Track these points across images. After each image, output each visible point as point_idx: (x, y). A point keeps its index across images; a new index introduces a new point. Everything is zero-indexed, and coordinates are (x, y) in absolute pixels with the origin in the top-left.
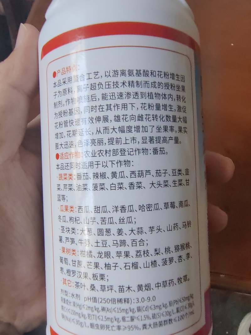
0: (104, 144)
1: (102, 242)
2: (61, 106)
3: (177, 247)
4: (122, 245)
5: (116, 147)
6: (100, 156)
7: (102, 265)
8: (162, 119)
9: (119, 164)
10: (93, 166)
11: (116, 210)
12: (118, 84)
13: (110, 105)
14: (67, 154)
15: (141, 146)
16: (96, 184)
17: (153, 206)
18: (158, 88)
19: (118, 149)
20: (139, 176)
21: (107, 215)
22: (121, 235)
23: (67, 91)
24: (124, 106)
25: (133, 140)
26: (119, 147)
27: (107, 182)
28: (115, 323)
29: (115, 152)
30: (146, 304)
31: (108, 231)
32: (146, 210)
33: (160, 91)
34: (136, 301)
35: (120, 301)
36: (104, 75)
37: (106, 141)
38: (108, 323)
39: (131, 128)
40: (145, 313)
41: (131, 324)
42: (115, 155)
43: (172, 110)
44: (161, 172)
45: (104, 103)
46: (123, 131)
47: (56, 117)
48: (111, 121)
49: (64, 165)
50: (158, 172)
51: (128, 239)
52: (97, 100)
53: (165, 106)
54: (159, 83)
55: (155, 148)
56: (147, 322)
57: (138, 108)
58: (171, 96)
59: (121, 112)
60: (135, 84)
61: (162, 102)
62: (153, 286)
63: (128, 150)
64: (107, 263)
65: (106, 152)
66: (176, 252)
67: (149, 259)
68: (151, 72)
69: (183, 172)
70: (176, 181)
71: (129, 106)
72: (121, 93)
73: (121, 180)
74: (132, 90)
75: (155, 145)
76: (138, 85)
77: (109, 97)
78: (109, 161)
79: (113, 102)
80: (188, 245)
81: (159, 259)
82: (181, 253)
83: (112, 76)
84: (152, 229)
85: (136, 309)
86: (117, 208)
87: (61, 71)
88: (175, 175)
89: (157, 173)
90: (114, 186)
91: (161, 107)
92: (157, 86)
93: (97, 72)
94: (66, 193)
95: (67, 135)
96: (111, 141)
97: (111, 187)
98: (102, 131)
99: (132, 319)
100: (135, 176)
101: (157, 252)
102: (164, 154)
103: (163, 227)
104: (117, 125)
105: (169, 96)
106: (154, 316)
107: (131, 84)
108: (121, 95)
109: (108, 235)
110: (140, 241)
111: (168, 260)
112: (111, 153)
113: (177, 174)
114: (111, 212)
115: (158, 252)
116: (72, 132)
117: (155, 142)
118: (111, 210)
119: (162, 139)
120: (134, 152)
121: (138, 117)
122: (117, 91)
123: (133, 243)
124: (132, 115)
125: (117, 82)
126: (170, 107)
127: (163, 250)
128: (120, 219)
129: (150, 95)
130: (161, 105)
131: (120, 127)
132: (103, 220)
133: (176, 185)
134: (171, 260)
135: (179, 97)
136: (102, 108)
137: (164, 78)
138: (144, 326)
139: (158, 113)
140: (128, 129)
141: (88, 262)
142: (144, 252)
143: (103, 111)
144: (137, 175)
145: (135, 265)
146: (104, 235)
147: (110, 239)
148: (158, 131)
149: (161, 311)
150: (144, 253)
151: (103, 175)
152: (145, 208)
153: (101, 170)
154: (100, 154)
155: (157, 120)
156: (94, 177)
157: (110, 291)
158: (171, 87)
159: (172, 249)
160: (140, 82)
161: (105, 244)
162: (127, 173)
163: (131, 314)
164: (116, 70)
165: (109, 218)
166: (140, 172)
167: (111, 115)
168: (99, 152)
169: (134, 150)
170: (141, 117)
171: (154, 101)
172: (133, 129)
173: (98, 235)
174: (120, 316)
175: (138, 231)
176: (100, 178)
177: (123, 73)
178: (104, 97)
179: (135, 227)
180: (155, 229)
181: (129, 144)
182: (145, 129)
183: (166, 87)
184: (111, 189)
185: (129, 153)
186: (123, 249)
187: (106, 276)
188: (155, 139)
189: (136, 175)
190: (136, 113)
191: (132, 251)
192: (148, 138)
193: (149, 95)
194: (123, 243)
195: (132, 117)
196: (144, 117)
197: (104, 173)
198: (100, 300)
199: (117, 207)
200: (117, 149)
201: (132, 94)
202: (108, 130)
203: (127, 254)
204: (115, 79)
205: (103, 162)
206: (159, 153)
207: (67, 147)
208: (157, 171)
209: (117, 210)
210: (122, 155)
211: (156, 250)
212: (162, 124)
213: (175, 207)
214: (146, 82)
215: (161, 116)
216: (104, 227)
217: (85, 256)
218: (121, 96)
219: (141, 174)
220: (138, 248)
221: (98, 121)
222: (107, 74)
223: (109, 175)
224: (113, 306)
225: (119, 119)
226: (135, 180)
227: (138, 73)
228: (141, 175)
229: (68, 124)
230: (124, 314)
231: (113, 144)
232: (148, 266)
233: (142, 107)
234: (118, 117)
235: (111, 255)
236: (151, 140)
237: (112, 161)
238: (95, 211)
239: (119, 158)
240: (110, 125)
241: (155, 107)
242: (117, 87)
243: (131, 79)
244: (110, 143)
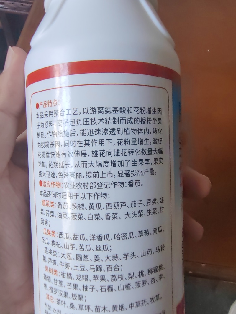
0: (82, 177)
1: (81, 266)
2: (43, 137)
3: (150, 270)
4: (98, 270)
5: (93, 180)
6: (78, 188)
7: (80, 286)
8: (138, 153)
9: (96, 196)
10: (72, 197)
11: (93, 238)
12: (96, 121)
13: (88, 141)
14: (49, 183)
15: (117, 180)
16: (75, 214)
17: (128, 235)
18: (135, 123)
19: (95, 183)
20: (115, 207)
21: (85, 243)
22: (97, 260)
23: (49, 124)
24: (102, 142)
25: (110, 174)
26: (96, 180)
27: (85, 213)
29: (92, 185)
31: (86, 257)
32: (121, 238)
33: (136, 126)
36: (82, 112)
37: (84, 174)
39: (108, 163)
42: (93, 188)
43: (148, 143)
44: (136, 203)
45: (83, 138)
46: (100, 166)
47: (39, 147)
48: (89, 155)
49: (47, 192)
50: (133, 203)
51: (104, 265)
52: (76, 135)
53: (141, 140)
54: (135, 118)
55: (131, 181)
57: (114, 144)
58: (147, 130)
59: (98, 148)
60: (112, 121)
61: (137, 136)
62: (127, 306)
63: (105, 183)
64: (85, 285)
65: (84, 185)
66: (149, 275)
67: (124, 283)
68: (128, 108)
69: (158, 200)
70: (151, 210)
71: (106, 142)
72: (98, 129)
73: (98, 211)
74: (109, 127)
75: (131, 178)
76: (115, 121)
77: (87, 134)
78: (87, 193)
79: (91, 138)
80: (161, 267)
81: (133, 282)
82: (154, 275)
83: (90, 113)
84: (126, 255)
86: (94, 237)
87: (43, 104)
88: (150, 205)
89: (132, 204)
90: (91, 216)
91: (137, 142)
92: (133, 121)
93: (76, 109)
94: (49, 218)
95: (49, 165)
96: (89, 174)
97: (88, 217)
98: (80, 165)
100: (111, 208)
101: (131, 276)
102: (139, 186)
104: (94, 160)
105: (145, 130)
107: (108, 121)
108: (98, 131)
109: (85, 260)
110: (115, 267)
111: (141, 282)
112: (89, 186)
113: (151, 203)
114: (89, 240)
115: (132, 276)
116: (53, 163)
117: (131, 175)
118: (89, 239)
119: (137, 172)
120: (111, 186)
121: (115, 152)
122: (95, 127)
123: (109, 268)
124: (109, 151)
125: (95, 119)
126: (146, 141)
127: (136, 274)
128: (97, 247)
129: (127, 131)
130: (137, 140)
131: (97, 162)
132: (81, 246)
133: (150, 214)
134: (144, 282)
135: (155, 130)
136: (81, 144)
137: (140, 113)
139: (134, 147)
140: (105, 164)
141: (68, 283)
142: (119, 276)
143: (81, 146)
145: (110, 288)
146: (82, 260)
147: (87, 264)
148: (134, 164)
150: (119, 277)
151: (81, 206)
152: (120, 237)
153: (79, 201)
154: (79, 187)
155: (132, 154)
156: (73, 207)
157: (88, 310)
158: (148, 122)
159: (146, 272)
160: (116, 119)
161: (83, 268)
162: (104, 205)
164: (94, 108)
165: (86, 245)
166: (116, 204)
167: (89, 150)
168: (78, 184)
169: (110, 183)
170: (117, 152)
171: (130, 137)
172: (110, 164)
173: (77, 260)
175: (114, 258)
176: (78, 208)
177: (101, 110)
178: (83, 133)
179: (110, 254)
180: (130, 255)
181: (106, 177)
182: (121, 163)
183: (142, 122)
184: (89, 220)
185: (106, 186)
186: (99, 274)
187: (84, 297)
188: (131, 173)
189: (112, 207)
190: (113, 148)
191: (108, 276)
192: (124, 172)
193: (125, 131)
194: (100, 268)
195: (109, 153)
196: (121, 152)
197: (82, 204)
200: (94, 183)
201: (109, 130)
202: (86, 164)
203: (103, 279)
204: (93, 116)
205: (82, 194)
206: (134, 185)
207: (49, 177)
208: (132, 202)
209: (94, 238)
210: (99, 188)
211: (130, 274)
212: (137, 158)
213: (148, 235)
214: (123, 119)
215: (137, 150)
216: (83, 253)
217: (65, 277)
218: (99, 132)
219: (117, 205)
220: (113, 273)
221: (76, 155)
222: (86, 111)
223: (87, 206)
225: (97, 155)
226: (111, 212)
227: (115, 110)
228: (117, 207)
229: (50, 155)
231: (91, 177)
232: (122, 289)
233: (118, 143)
234: (96, 152)
235: (89, 278)
236: (127, 174)
237: (90, 193)
238: (74, 238)
239: (96, 190)
240: (88, 160)
241: (131, 142)
242: (95, 123)
243: (108, 116)
244: (88, 176)
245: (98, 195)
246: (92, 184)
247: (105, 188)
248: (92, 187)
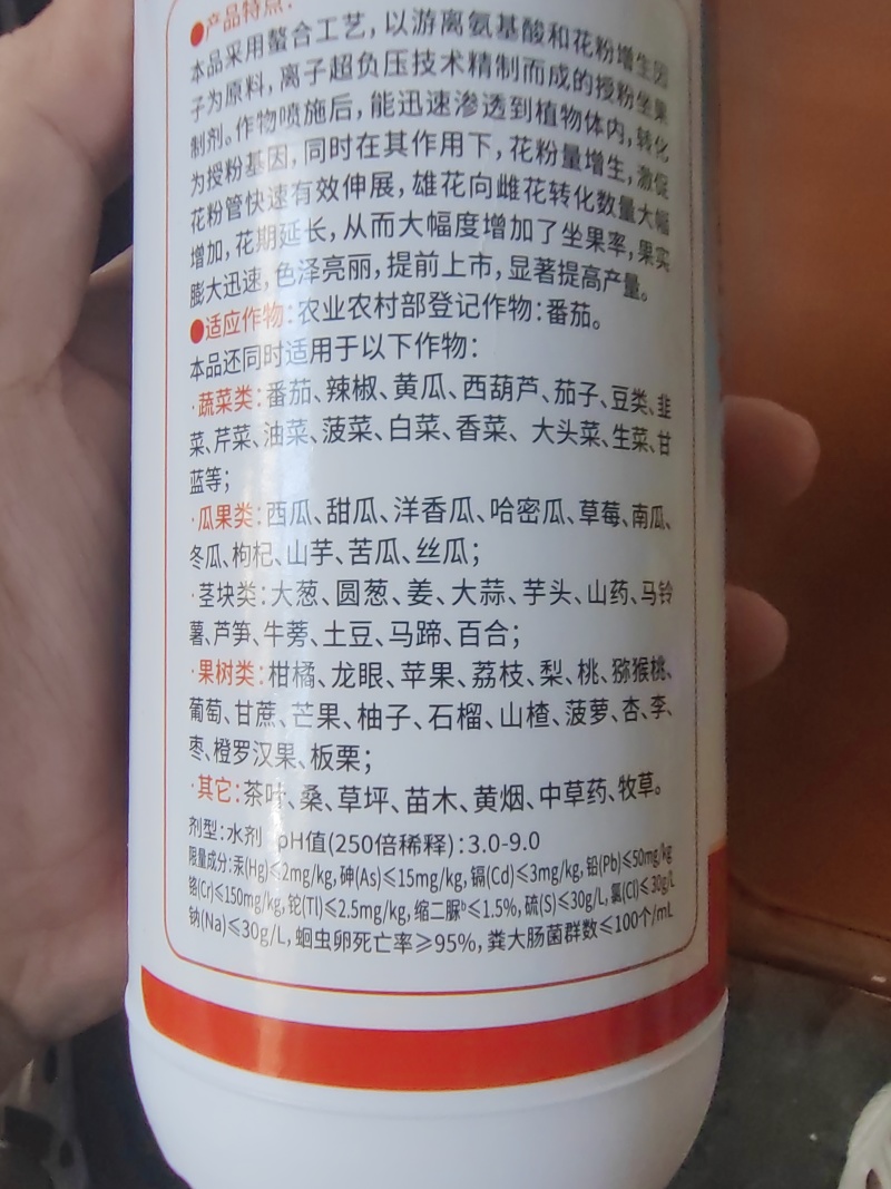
0: (373, 274)
1: (354, 628)
2: (218, 144)
3: (620, 666)
4: (425, 639)
5: (415, 284)
6: (354, 318)
7: (349, 713)
8: (584, 201)
9: (425, 347)
10: (329, 352)
11: (407, 512)
12: (433, 61)
13: (402, 134)
14: (235, 317)
15: (506, 288)
16: (339, 419)
17: (542, 507)
18: (575, 88)
19: (423, 294)
20: (498, 395)
21: (374, 532)
22: (422, 601)
23: (244, 89)
24: (452, 140)
25: (481, 263)
26: (427, 285)
27: (380, 412)
28: (391, 927)
29: (412, 304)
30: (504, 858)
31: (376, 588)
32: (516, 518)
33: (582, 102)
34: (468, 844)
35: (410, 843)
36: (381, 27)
37: (380, 262)
38: (365, 924)
39: (474, 221)
40: (501, 891)
41: (446, 927)
42: (412, 315)
43: (620, 175)
44: (573, 390)
45: (379, 127)
46: (444, 231)
47: (198, 189)
49: (222, 357)
50: (565, 386)
51: (449, 618)
52: (354, 114)
53: (596, 159)
54: (577, 72)
55: (558, 301)
56: (507, 924)
57: (499, 153)
58: (619, 127)
59: (438, 163)
60: (494, 67)
61: (584, 141)
62: (531, 795)
63: (459, 298)
64: (368, 706)
65: (380, 304)
66: (616, 684)
67: (523, 697)
68: (551, 28)
70: (627, 431)
71: (470, 144)
72: (442, 93)
73: (429, 406)
75: (557, 291)
76: (503, 69)
77: (397, 108)
78: (390, 335)
79: (411, 126)
80: (658, 666)
81: (557, 699)
82: (631, 688)
84: (534, 587)
85: (467, 876)
86: (413, 505)
88: (622, 409)
89: (559, 389)
90: (405, 424)
91: (583, 161)
92: (570, 81)
93: (358, 15)
94: (226, 457)
95: (239, 246)
96: (398, 264)
97: (392, 429)
98: (367, 227)
99: (453, 912)
100: (481, 394)
101: (550, 671)
102: (588, 325)
103: (577, 588)
104: (423, 207)
105: (612, 126)
106: (532, 904)
107: (479, 63)
108: (441, 101)
109: (375, 602)
110: (490, 629)
111: (587, 705)
112: (399, 308)
113: (629, 406)
114: (391, 518)
115: (553, 673)
116: (254, 236)
117: (557, 279)
118: (391, 514)
119: (581, 272)
120: (482, 308)
121: (501, 184)
122: (427, 85)
123: (466, 633)
124: (479, 176)
125: (428, 54)
126: (613, 164)
127: (570, 670)
128: (423, 546)
129: (546, 112)
130: (582, 151)
131: (432, 216)
132: (360, 548)
133: (625, 444)
134: (599, 708)
135: (646, 138)
136: (372, 146)
137: (595, 57)
138: (496, 939)
139: (573, 179)
140: (462, 224)
141: (297, 707)
142: (504, 667)
143: (372, 156)
144: (489, 389)
145: (471, 715)
146: (362, 602)
147: (381, 620)
148: (569, 241)
149: (559, 890)
150: (505, 673)
151: (365, 387)
152: (514, 511)
153: (357, 367)
154: (358, 311)
155: (565, 203)
156: (332, 394)
157: (377, 805)
158: (620, 97)
159: (605, 669)
160: (510, 62)
161: (361, 635)
162: (454, 381)
163: (448, 893)
164: (426, 11)
165: (380, 542)
166: (501, 381)
167: (403, 169)
168: (354, 301)
169: (481, 300)
170: (510, 185)
171: (560, 136)
172: (480, 226)
173: (339, 605)
174: (408, 897)
175: (487, 593)
176: (353, 397)
177: (452, 22)
178: (380, 105)
179: (475, 577)
180: (547, 589)
181: (464, 275)
182: (522, 229)
183: (602, 91)
184: (393, 438)
185: (464, 310)
186: (427, 655)
187: (361, 752)
188: (558, 270)
189: (484, 390)
190: (495, 169)
191: (463, 662)
192: (533, 264)
193: (540, 111)
194: (430, 632)
195: (479, 184)
196: (522, 186)
197: (370, 378)
198: (337, 842)
199: (413, 502)
200: (418, 294)
201: (481, 100)
202: (389, 223)
203: (442, 674)
204: (422, 43)
205: (368, 339)
206: (569, 318)
207: (236, 291)
208: (561, 382)
209: (413, 512)
210: (437, 316)
211: (546, 667)
212: (585, 220)
213: (617, 523)
214: (533, 64)
215: (582, 190)
216: (363, 574)
217: (286, 685)
218: (442, 104)
219: (503, 388)
220: (484, 653)
221: (353, 191)
222: (395, 23)
223: (386, 384)
224: (386, 863)
225: (432, 188)
226: (481, 409)
227: (507, 27)
228: (505, 393)
229: (243, 208)
230: (423, 892)
231: (407, 273)
232: (516, 721)
233: (514, 149)
234: (429, 177)
235: (385, 675)
236: (543, 271)
237: (400, 336)
238: (332, 518)
239: (426, 324)
240: (398, 206)
241: (560, 157)
242: (428, 70)
243: (480, 45)
244: (395, 269)
245: (433, 341)
246: (409, 299)
247: (461, 314)
248: (408, 312)
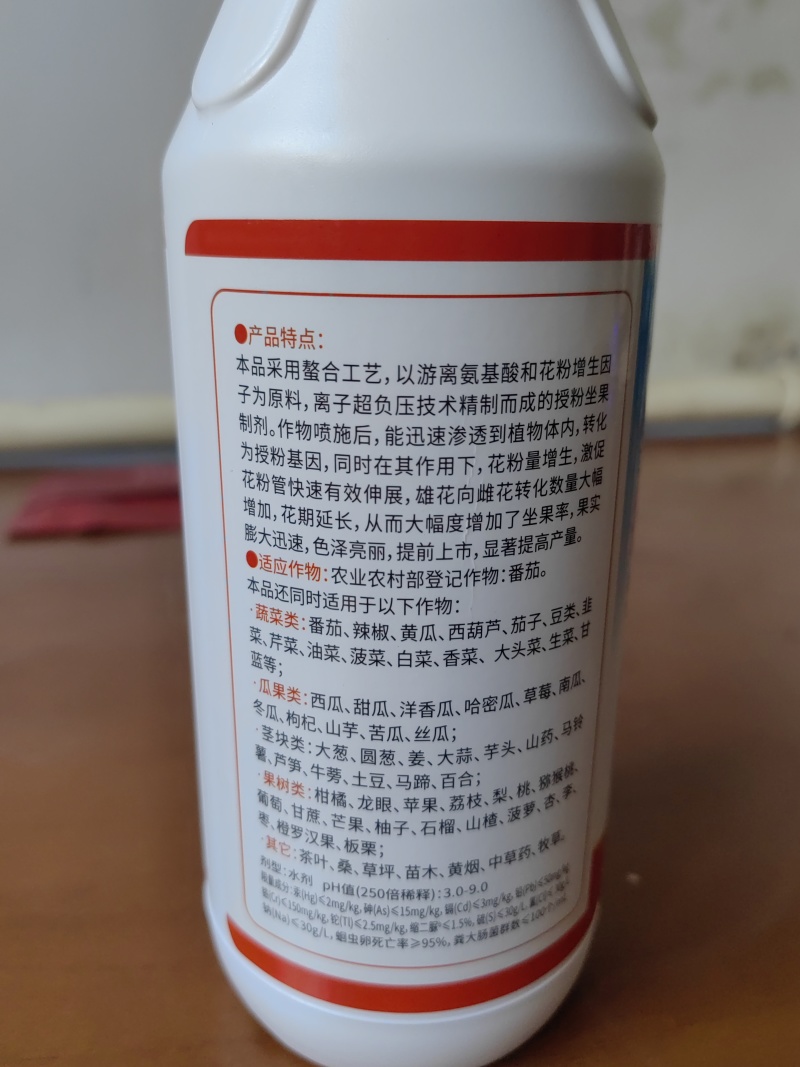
0: (387, 558)
1: (372, 778)
3: (545, 779)
4: (419, 785)
5: (416, 566)
6: (373, 586)
7: (369, 824)
8: (541, 490)
9: (423, 608)
10: (355, 606)
11: (409, 711)
12: (433, 405)
13: (409, 459)
14: (283, 564)
15: (481, 564)
16: (362, 650)
17: (499, 701)
18: (539, 408)
19: (422, 572)
20: (472, 635)
21: (386, 722)
22: (418, 764)
23: (284, 400)
24: (446, 463)
25: (464, 549)
26: (426, 566)
27: (391, 649)
28: (396, 936)
29: (414, 579)
30: (466, 898)
32: (481, 710)
33: (542, 417)
34: (444, 893)
35: (409, 895)
36: (394, 377)
37: (391, 549)
38: (380, 934)
39: (460, 520)
40: (464, 916)
41: (429, 936)
42: (414, 587)
43: (568, 460)
44: (524, 622)
45: (392, 453)
46: (438, 529)
47: (248, 457)
48: (408, 500)
49: (274, 587)
50: (519, 621)
51: (435, 774)
52: (373, 442)
53: (551, 455)
54: (541, 395)
55: (517, 566)
56: (466, 932)
57: (480, 469)
58: (570, 425)
59: (435, 480)
60: (479, 405)
61: (543, 445)
62: (484, 864)
63: (448, 574)
64: (382, 821)
65: (391, 578)
66: (541, 791)
67: (480, 813)
68: (524, 367)
69: (579, 608)
70: (560, 635)
71: (459, 465)
72: (439, 429)
73: (425, 646)
74: (468, 421)
75: (517, 559)
76: (486, 406)
77: (405, 439)
78: (398, 599)
79: (415, 453)
80: (570, 770)
81: (502, 811)
82: (552, 789)
83: (416, 381)
84: (491, 750)
85: (443, 910)
86: (413, 708)
87: (263, 332)
88: (558, 622)
89: (514, 624)
90: (408, 657)
91: (542, 461)
92: (536, 404)
93: (376, 366)
94: (279, 655)
95: (284, 515)
96: (405, 551)
97: (399, 660)
98: (382, 524)
99: (433, 928)
100: (461, 636)
101: (499, 796)
102: (538, 576)
103: (519, 743)
104: (423, 512)
105: (565, 425)
106: (481, 921)
107: (468, 404)
108: (438, 435)
109: (386, 763)
110: (462, 777)
111: (522, 808)
112: (405, 581)
113: (562, 618)
114: (398, 714)
115: (501, 796)
116: (296, 512)
117: (517, 550)
118: (398, 712)
119: (535, 541)
120: (463, 580)
121: (480, 491)
122: (428, 423)
123: (446, 781)
124: (465, 488)
125: (429, 399)
126: (564, 455)
127: (513, 791)
128: (419, 731)
129: (516, 433)
130: (541, 454)
131: (429, 519)
132: (376, 731)
133: (558, 644)
134: (529, 808)
135: (591, 421)
136: (386, 466)
137: (556, 378)
138: (459, 940)
139: (532, 476)
140: (451, 523)
141: (335, 816)
142: (470, 798)
143: (386, 474)
144: (466, 632)
145: (448, 826)
146: (378, 762)
147: (390, 774)
148: (527, 522)
149: (498, 910)
150: (470, 800)
151: (381, 632)
153: (374, 618)
154: (376, 581)
155: (526, 496)
156: (357, 633)
157: (386, 875)
158: (574, 400)
159: (535, 785)
160: (491, 400)
161: (377, 781)
162: (442, 629)
163: (430, 919)
164: (428, 366)
165: (390, 728)
166: (474, 626)
167: (409, 485)
168: (373, 574)
169: (463, 574)
170: (487, 492)
171: (525, 447)
172: (464, 523)
173: (362, 762)
174: (406, 922)
175: (460, 757)
176: (372, 637)
177: (448, 375)
178: (392, 436)
179: (452, 748)
180: (500, 748)
181: (451, 559)
183: (559, 402)
184: (399, 665)
185: (451, 582)
187: (377, 847)
188: (518, 544)
189: (463, 633)
190: (475, 481)
191: (444, 798)
192: (501, 544)
193: (512, 432)
194: (423, 781)
195: (465, 493)
196: (496, 490)
197: (384, 627)
198: (361, 892)
199: (413, 705)
200: (419, 572)
201: (468, 431)
202: (398, 523)
203: (430, 805)
204: (425, 391)
205: (383, 601)
206: (524, 576)
207: (283, 546)
208: (516, 619)
209: (413, 711)
210: (432, 587)
211: (497, 793)
212: (536, 503)
213: (549, 696)
214: (509, 398)
215: (540, 482)
216: (379, 746)
217: (327, 802)
218: (439, 437)
219: (476, 630)
220: (458, 791)
221: (371, 497)
222: (405, 374)
223: (396, 630)
224: (392, 904)
225: (430, 499)
226: (460, 646)
227: (490, 374)
228: (477, 633)
229: (287, 488)
230: (416, 919)
231: (411, 558)
232: (476, 825)
233: (491, 465)
234: (428, 491)
235: (393, 805)
236: (508, 548)
237: (405, 600)
238: (358, 711)
239: (424, 592)
240: (407, 511)
241: (525, 462)
242: (429, 411)
243: (469, 390)
244: (402, 555)
245: (429, 603)
246: (412, 576)
247: (449, 585)
248: (412, 584)
